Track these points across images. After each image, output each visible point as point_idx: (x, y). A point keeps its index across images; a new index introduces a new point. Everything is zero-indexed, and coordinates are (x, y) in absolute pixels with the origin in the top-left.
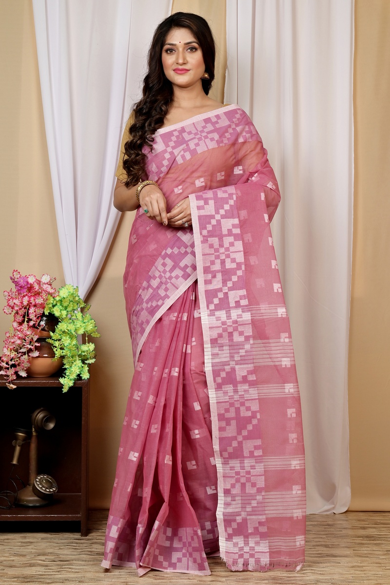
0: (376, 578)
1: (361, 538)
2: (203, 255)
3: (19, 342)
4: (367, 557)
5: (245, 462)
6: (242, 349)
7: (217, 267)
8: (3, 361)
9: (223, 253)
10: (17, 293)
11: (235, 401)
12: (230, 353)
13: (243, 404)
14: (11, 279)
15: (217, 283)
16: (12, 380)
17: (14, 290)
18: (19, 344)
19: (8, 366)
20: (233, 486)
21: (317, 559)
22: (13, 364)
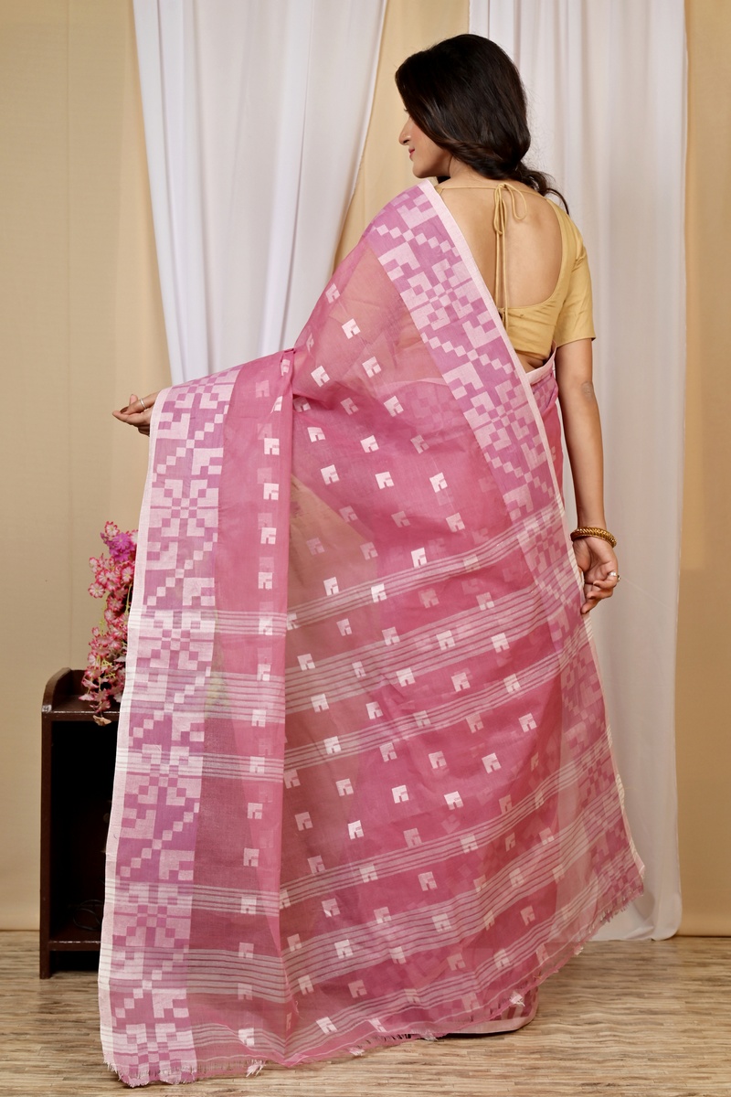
0: (724, 1050)
1: (700, 983)
2: (152, 507)
3: (115, 644)
4: (710, 1014)
5: (160, 889)
6: (191, 684)
7: (173, 531)
8: (88, 678)
9: (187, 508)
10: (112, 562)
11: (161, 775)
12: (168, 688)
13: (173, 782)
14: (103, 537)
15: (167, 562)
16: (103, 711)
17: (108, 555)
18: (116, 649)
19: (96, 686)
20: (131, 932)
21: (624, 1017)
22: (104, 683)
